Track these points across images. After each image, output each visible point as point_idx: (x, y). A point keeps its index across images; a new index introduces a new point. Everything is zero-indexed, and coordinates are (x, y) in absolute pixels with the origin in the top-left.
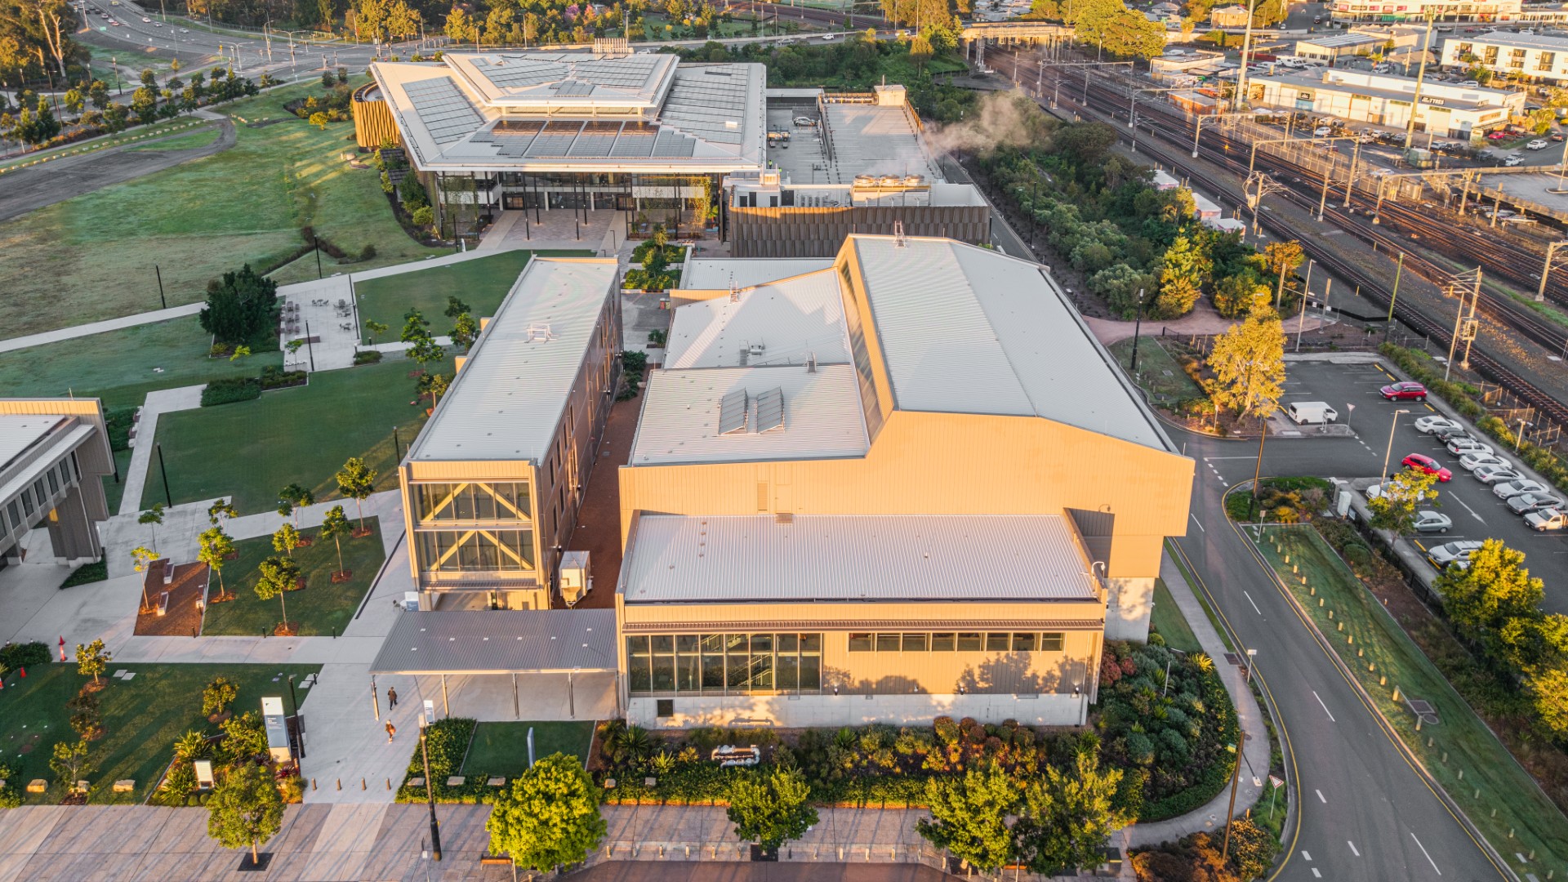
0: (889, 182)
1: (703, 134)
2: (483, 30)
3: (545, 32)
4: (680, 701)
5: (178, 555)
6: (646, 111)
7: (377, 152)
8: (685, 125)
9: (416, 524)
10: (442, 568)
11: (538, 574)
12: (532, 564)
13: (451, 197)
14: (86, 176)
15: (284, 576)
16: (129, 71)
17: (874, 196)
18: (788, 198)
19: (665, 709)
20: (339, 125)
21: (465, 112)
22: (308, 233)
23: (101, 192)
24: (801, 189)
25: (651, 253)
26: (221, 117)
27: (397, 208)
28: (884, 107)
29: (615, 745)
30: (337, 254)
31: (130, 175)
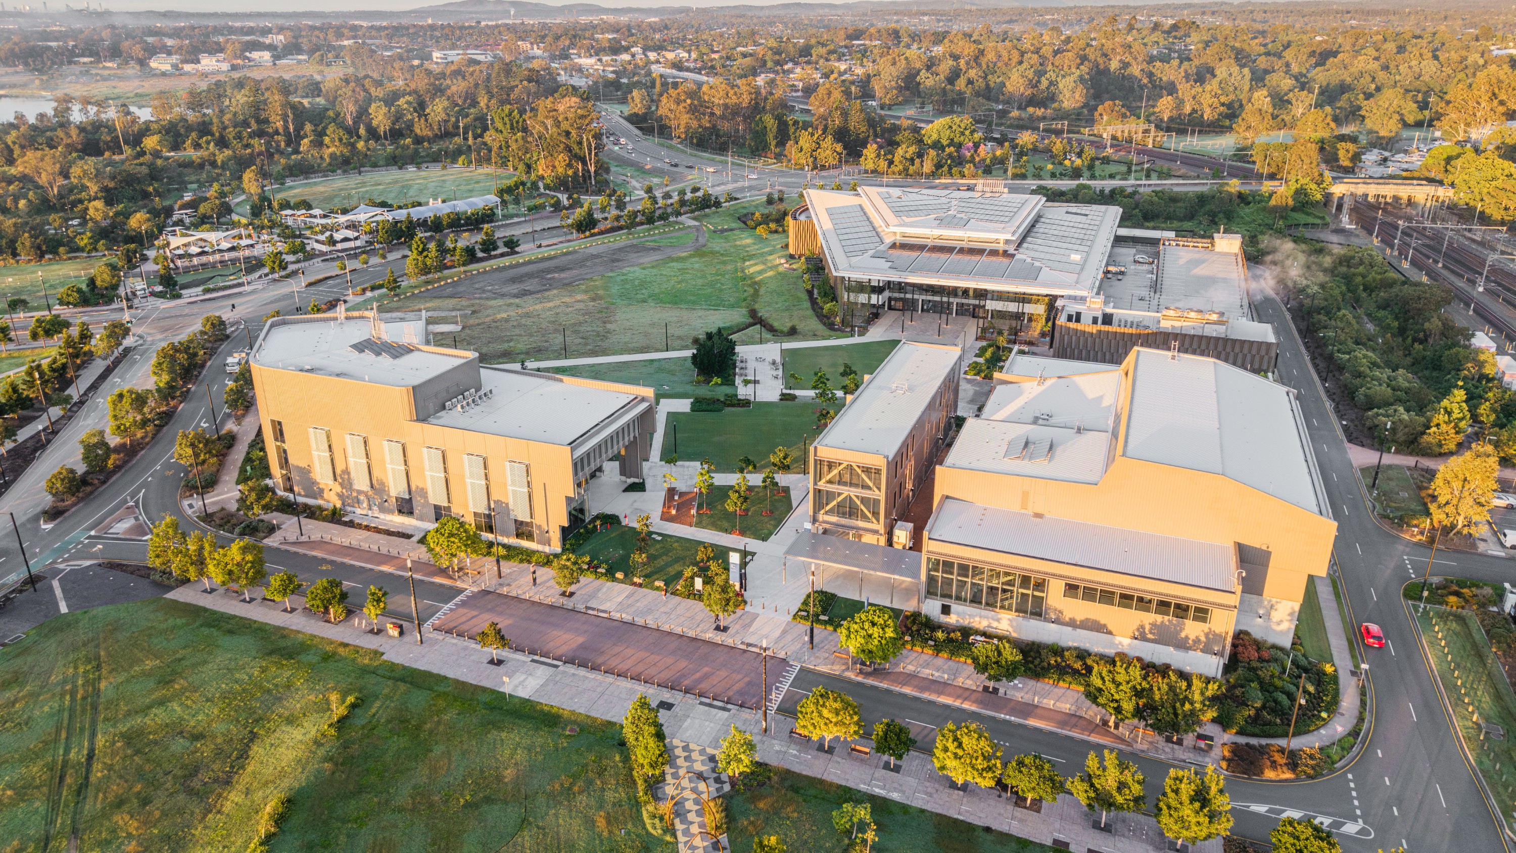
0: (1193, 315)
1: (1050, 264)
2: (891, 162)
3: (942, 167)
4: (955, 607)
5: (682, 487)
6: (1007, 242)
7: (803, 259)
8: (1036, 255)
9: (815, 484)
10: (826, 513)
11: (881, 527)
12: (878, 521)
13: (852, 295)
14: (615, 258)
15: (741, 499)
16: (634, 183)
17: (1177, 324)
18: (1107, 319)
19: (946, 610)
20: (776, 236)
21: (870, 234)
22: (753, 313)
23: (624, 271)
24: (1119, 313)
25: (990, 350)
26: (697, 223)
27: (813, 301)
28: (1219, 253)
29: (914, 622)
30: (771, 329)
31: (641, 261)
